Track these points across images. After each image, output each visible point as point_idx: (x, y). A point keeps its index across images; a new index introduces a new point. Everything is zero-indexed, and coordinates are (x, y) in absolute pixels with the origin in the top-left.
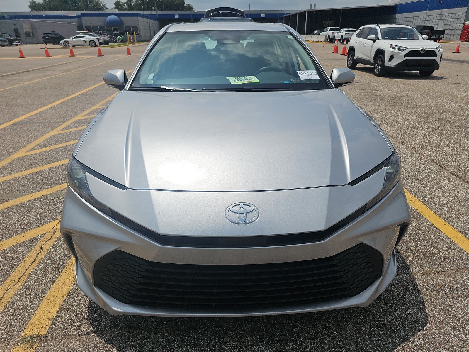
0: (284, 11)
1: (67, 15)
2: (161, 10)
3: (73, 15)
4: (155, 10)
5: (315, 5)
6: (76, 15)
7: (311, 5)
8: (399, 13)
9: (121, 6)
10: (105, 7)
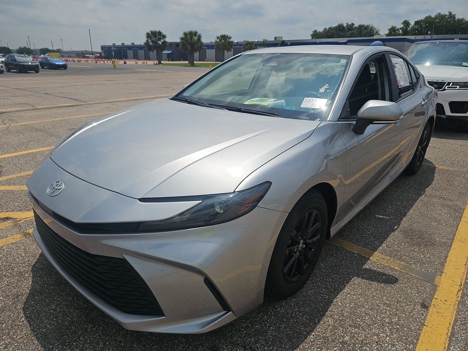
1: (337, 41)
2: (438, 34)
3: (343, 42)
4: (431, 34)
6: (345, 42)
9: (395, 32)
10: (378, 33)
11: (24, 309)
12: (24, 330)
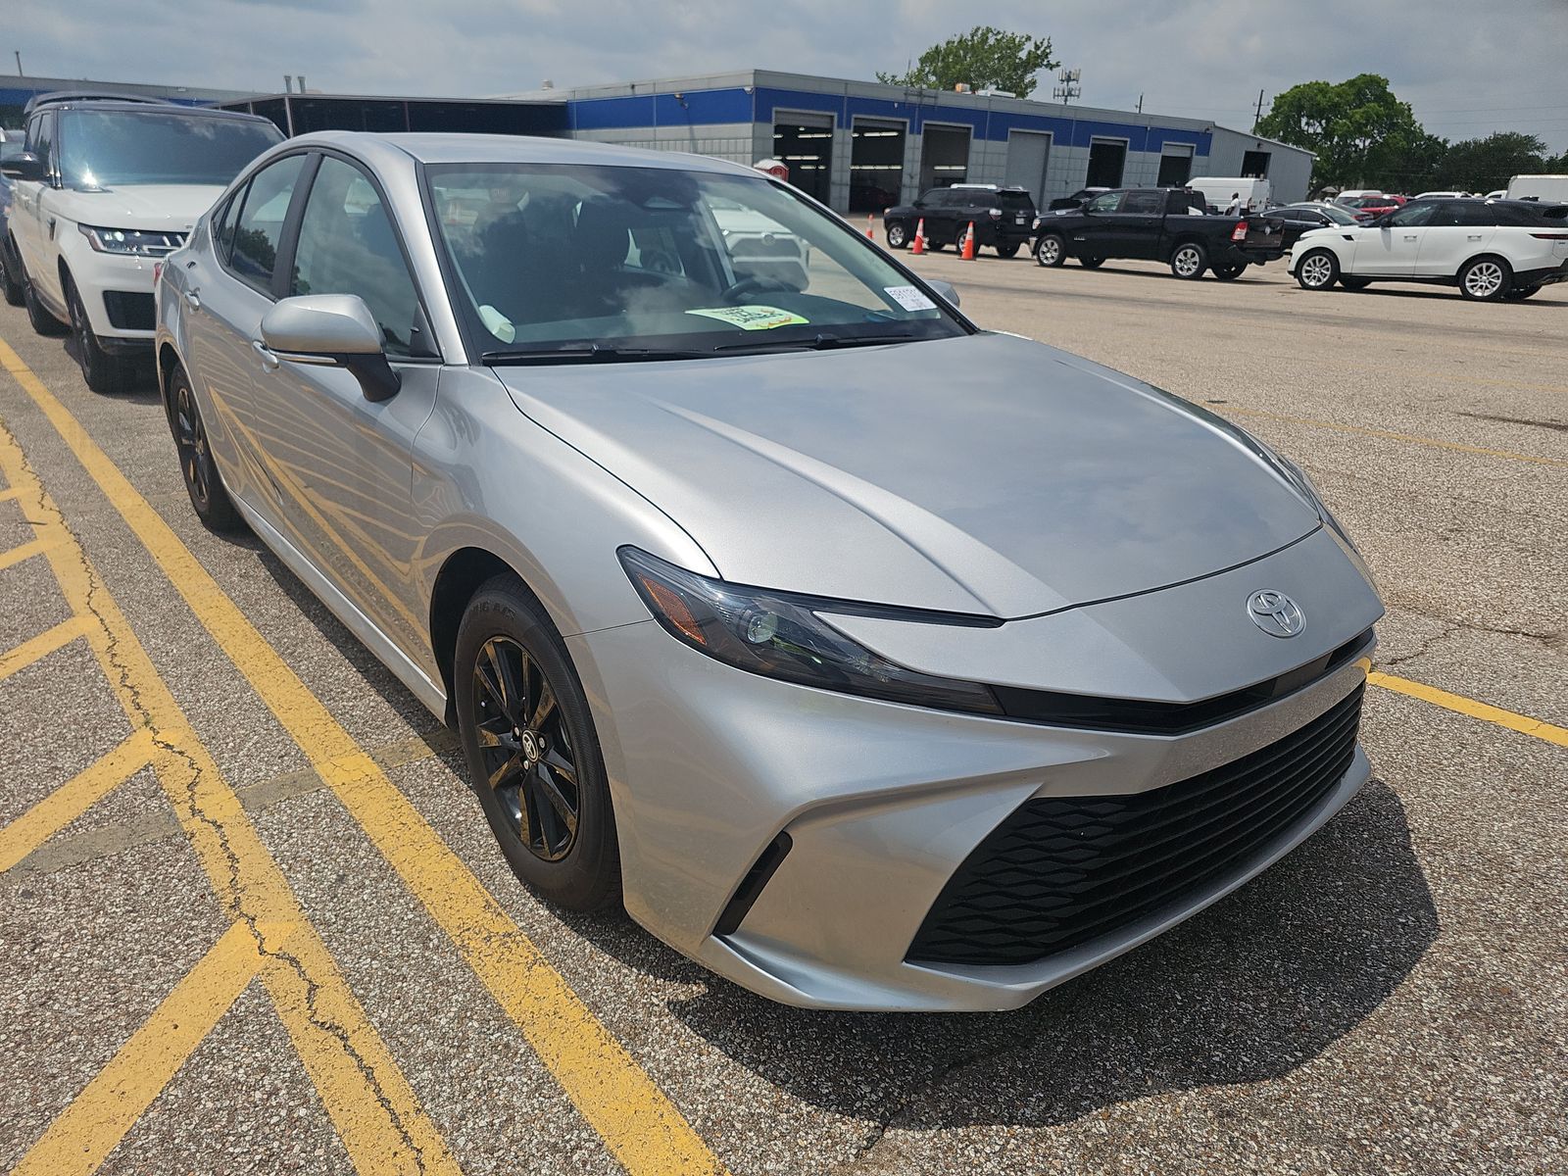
0: (188, 90)
5: (301, 80)
7: (288, 79)
8: (578, 128)
11: (1281, 1075)
12: (1358, 1047)
